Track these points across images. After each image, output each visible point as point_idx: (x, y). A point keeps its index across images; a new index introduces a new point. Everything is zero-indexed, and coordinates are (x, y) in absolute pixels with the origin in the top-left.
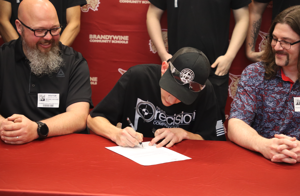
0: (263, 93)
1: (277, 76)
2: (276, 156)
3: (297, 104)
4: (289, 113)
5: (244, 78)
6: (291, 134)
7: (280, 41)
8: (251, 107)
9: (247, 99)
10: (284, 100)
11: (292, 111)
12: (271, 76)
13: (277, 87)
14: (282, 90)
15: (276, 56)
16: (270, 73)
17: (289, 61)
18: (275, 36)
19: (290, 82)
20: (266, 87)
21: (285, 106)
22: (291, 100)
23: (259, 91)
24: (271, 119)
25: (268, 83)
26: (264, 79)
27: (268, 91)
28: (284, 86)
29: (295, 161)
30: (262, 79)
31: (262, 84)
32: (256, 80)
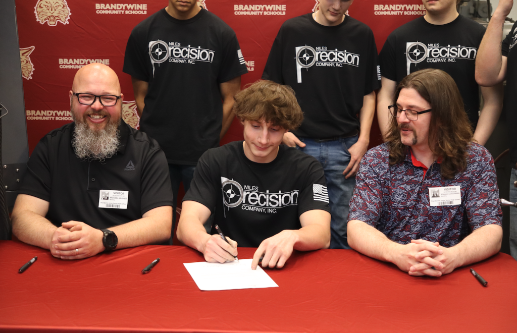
0: (390, 184)
1: (406, 160)
2: (414, 267)
3: (434, 196)
4: (423, 208)
5: (363, 168)
6: (427, 236)
7: (405, 111)
8: (375, 206)
9: (369, 196)
10: (416, 191)
11: (427, 206)
12: (397, 160)
13: (406, 175)
14: (412, 179)
15: (402, 132)
16: (395, 156)
17: (417, 138)
18: (399, 105)
19: (422, 168)
20: (393, 177)
21: (418, 200)
22: (425, 191)
23: (385, 182)
24: (401, 216)
25: (395, 171)
26: (390, 165)
27: (395, 181)
28: (416, 174)
29: (440, 273)
30: (387, 166)
31: (388, 172)
32: (380, 168)
